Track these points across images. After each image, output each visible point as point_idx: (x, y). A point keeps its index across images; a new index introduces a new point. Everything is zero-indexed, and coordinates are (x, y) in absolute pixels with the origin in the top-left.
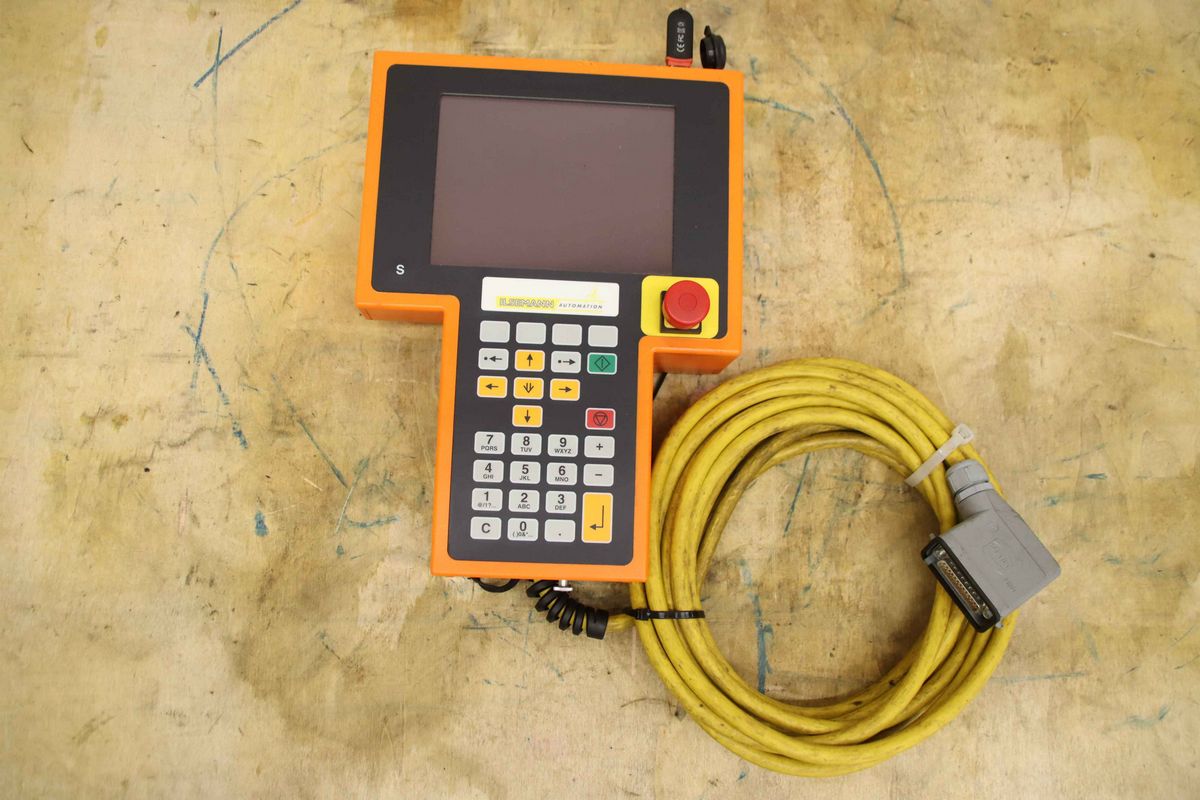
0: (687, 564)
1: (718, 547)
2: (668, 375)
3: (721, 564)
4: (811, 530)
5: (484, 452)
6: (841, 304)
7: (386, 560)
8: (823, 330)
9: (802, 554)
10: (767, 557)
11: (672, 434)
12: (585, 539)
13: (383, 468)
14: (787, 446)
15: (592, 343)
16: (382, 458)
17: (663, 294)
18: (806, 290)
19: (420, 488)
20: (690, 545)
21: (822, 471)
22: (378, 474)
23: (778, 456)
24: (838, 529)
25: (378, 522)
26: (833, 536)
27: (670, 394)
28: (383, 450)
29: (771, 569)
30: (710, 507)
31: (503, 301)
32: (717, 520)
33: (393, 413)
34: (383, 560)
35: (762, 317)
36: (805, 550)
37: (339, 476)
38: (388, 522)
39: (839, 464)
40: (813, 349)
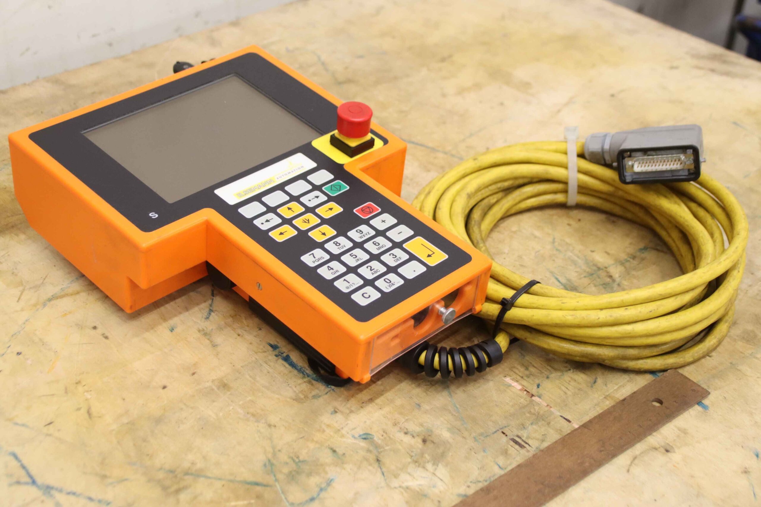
5: (317, 263)
12: (432, 264)
13: (286, 458)
15: (318, 183)
16: (279, 453)
17: (331, 142)
19: (328, 451)
22: (287, 463)
25: (321, 490)
31: (239, 195)
33: (256, 424)
37: (257, 484)
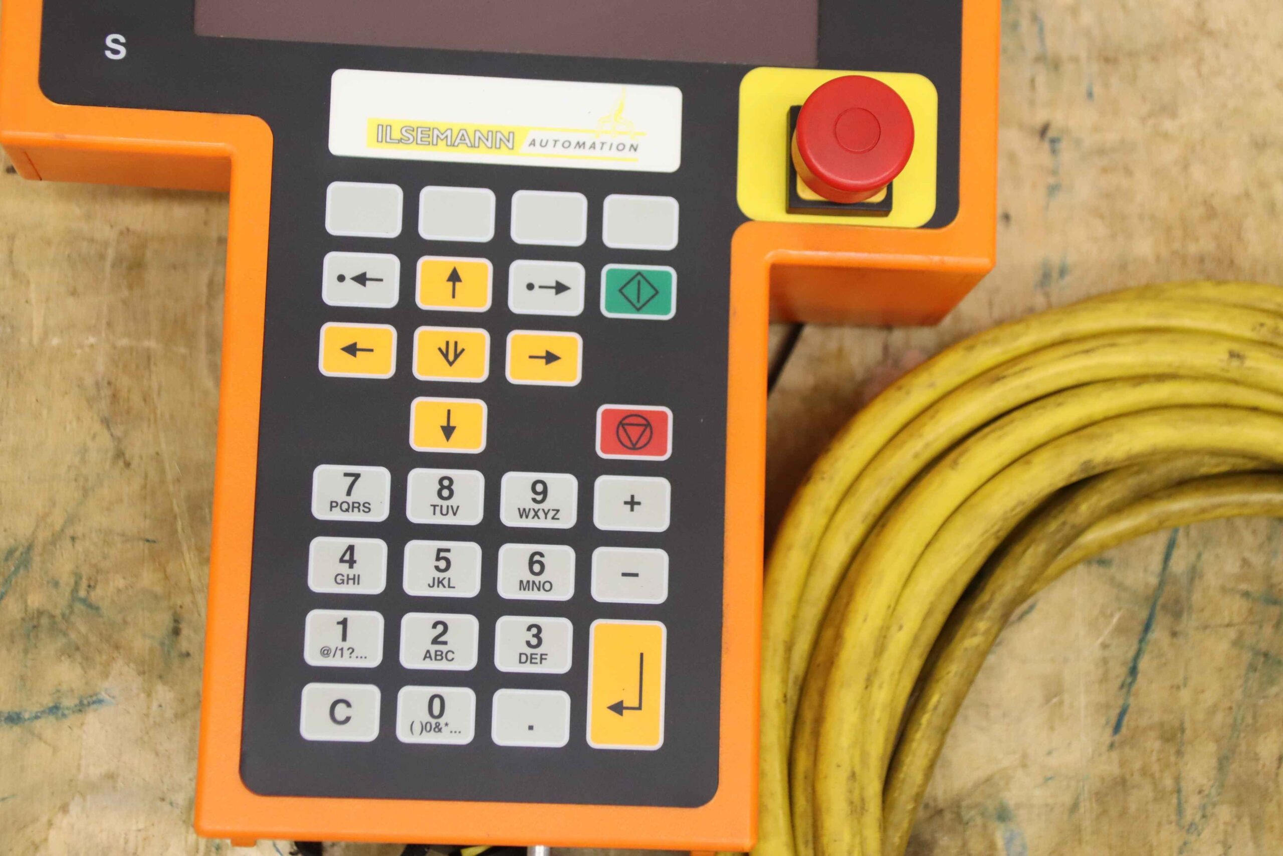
0: (857, 809)
1: (938, 772)
2: (808, 332)
3: (948, 816)
4: (1183, 730)
5: (337, 516)
6: (1260, 145)
7: (75, 809)
8: (1211, 213)
9: (1160, 796)
10: (1067, 799)
11: (816, 477)
12: (596, 739)
13: (68, 567)
14: (1116, 510)
15: (612, 239)
16: (67, 543)
17: (795, 113)
18: (1169, 109)
19: (164, 619)
20: (864, 756)
21: (1211, 579)
22: (56, 584)
23: (1092, 537)
24: (1257, 730)
25: (55, 710)
26: (1243, 748)
27: (810, 381)
28: (71, 519)
29: (1078, 830)
30: (916, 664)
31: (383, 133)
32: (934, 699)
33: (98, 427)
34: (64, 809)
35: (1051, 180)
36: (1168, 783)
38: (81, 708)
39: (1257, 560)
40: (1184, 263)
